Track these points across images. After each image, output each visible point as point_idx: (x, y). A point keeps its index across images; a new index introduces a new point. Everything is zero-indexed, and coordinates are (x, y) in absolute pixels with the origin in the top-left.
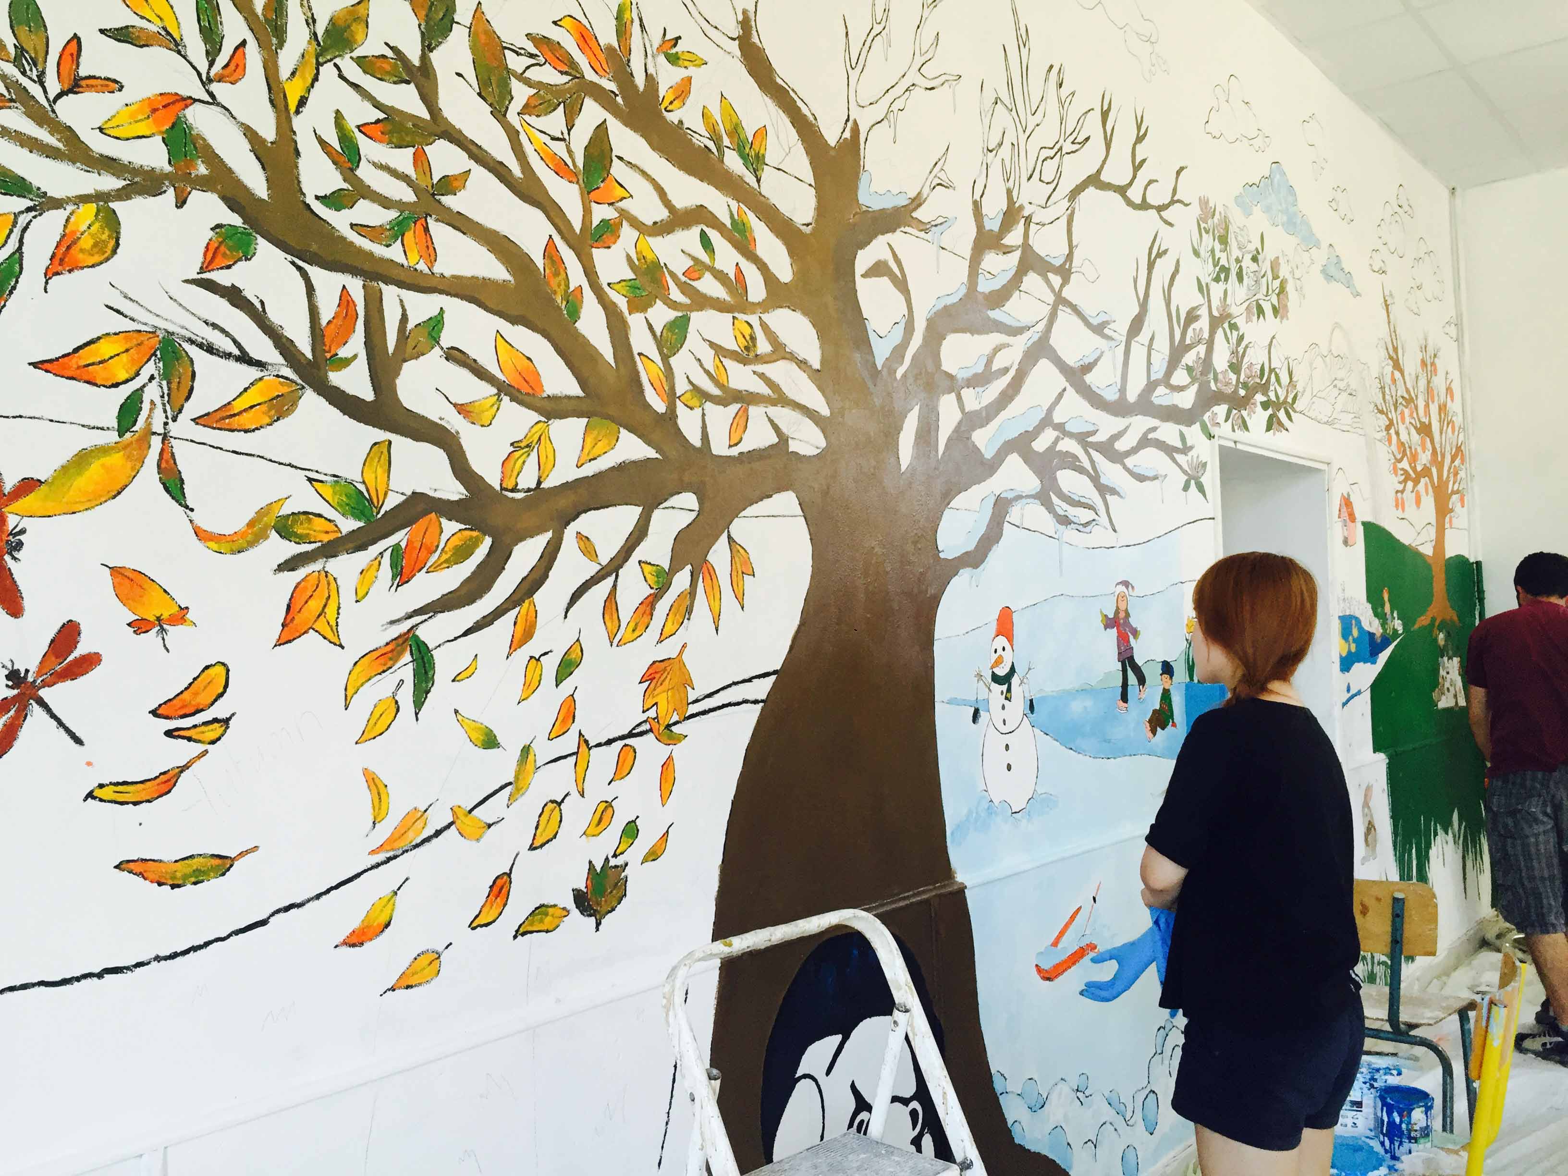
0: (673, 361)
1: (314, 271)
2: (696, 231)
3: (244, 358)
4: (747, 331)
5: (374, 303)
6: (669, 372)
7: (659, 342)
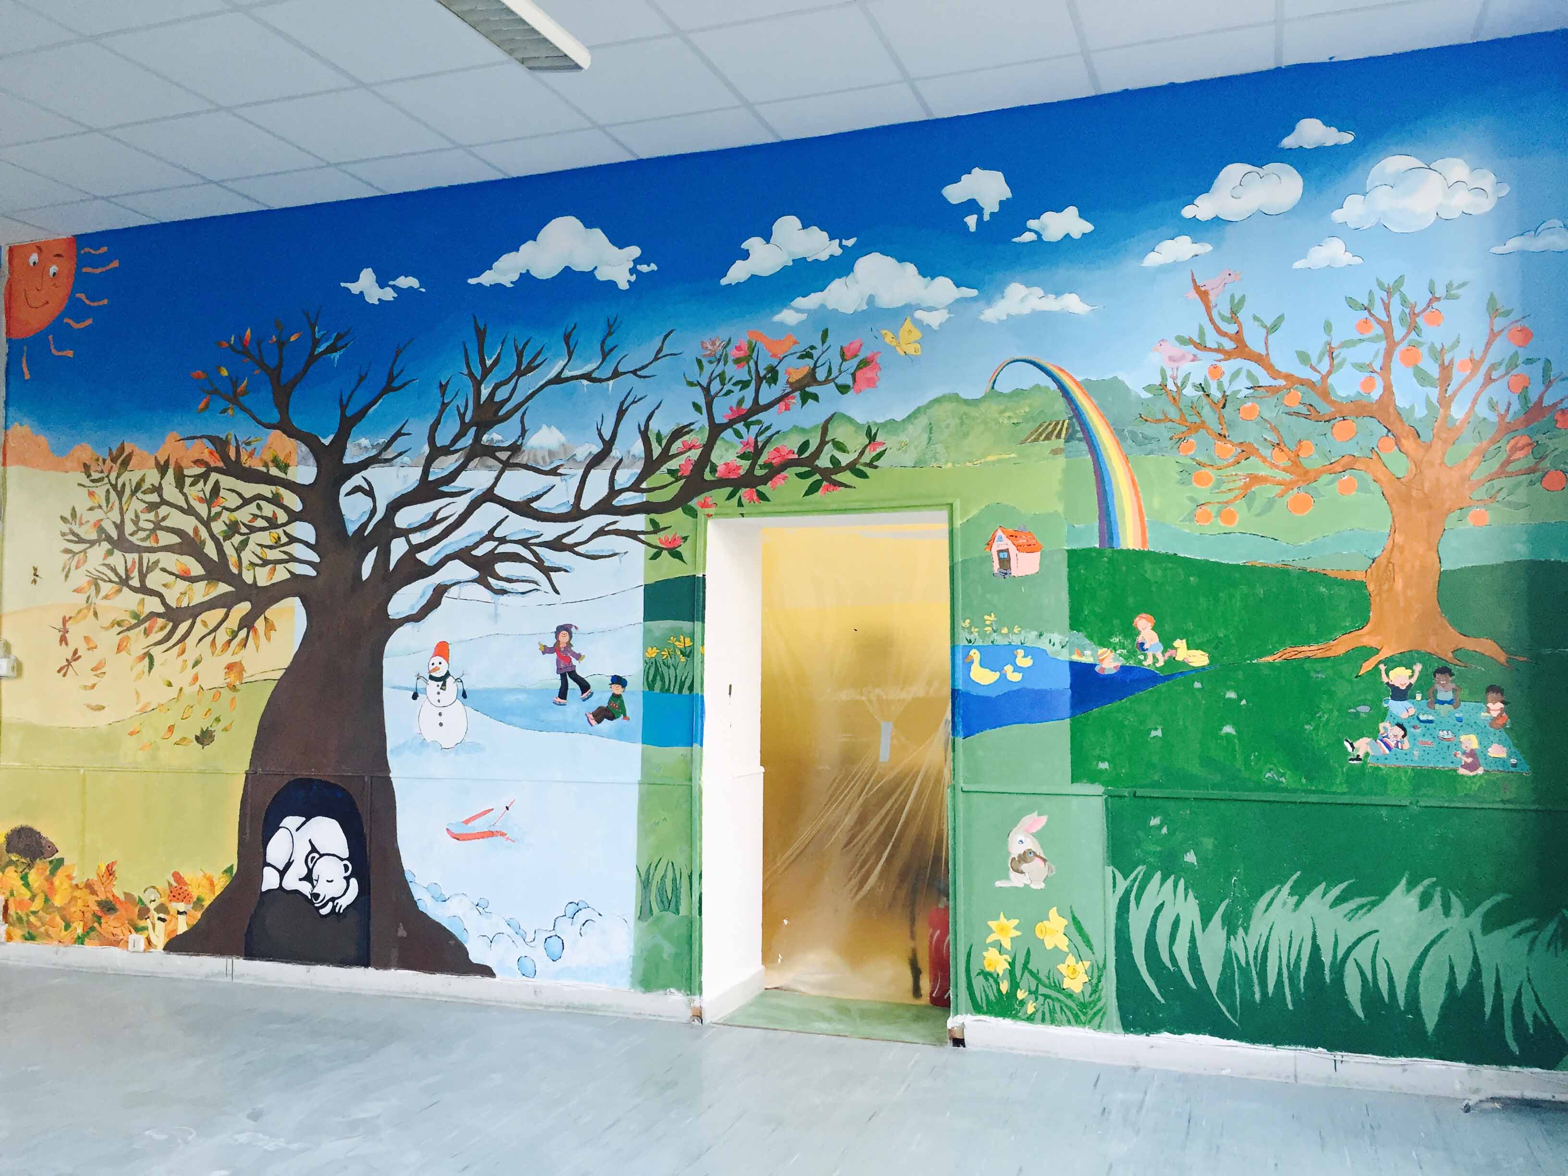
0: (242, 555)
1: (126, 555)
2: (255, 504)
3: (111, 581)
4: (276, 537)
5: (141, 559)
6: (239, 557)
7: (236, 550)
